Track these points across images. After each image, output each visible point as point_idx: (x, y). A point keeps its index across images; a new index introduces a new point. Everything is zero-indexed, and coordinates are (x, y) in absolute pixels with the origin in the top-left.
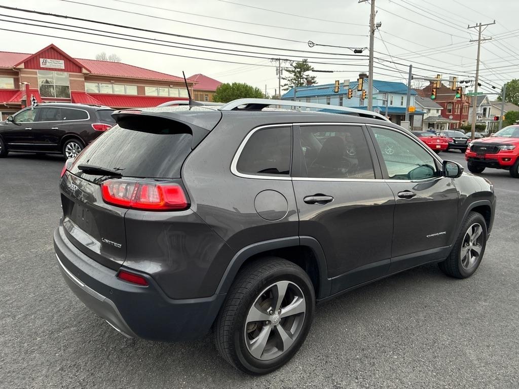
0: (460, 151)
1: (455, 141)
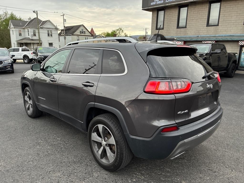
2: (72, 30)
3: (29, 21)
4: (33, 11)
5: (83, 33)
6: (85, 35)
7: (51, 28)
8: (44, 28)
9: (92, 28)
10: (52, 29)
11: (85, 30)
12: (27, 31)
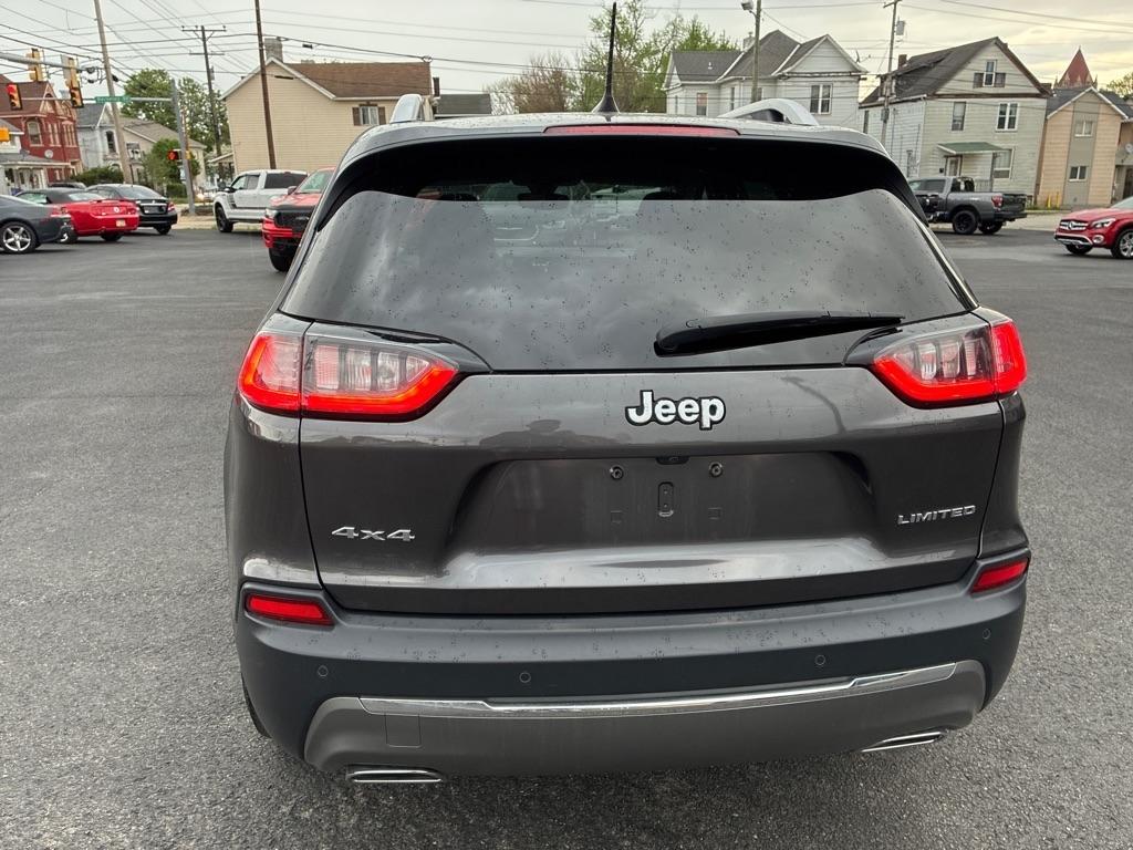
0: (155, 231)
1: (142, 209)
2: (936, 72)
3: (746, 49)
4: (743, 5)
5: (989, 81)
6: (1001, 91)
7: (828, 74)
8: (799, 75)
9: (1079, 51)
10: (837, 74)
11: (1004, 66)
12: (729, 96)
